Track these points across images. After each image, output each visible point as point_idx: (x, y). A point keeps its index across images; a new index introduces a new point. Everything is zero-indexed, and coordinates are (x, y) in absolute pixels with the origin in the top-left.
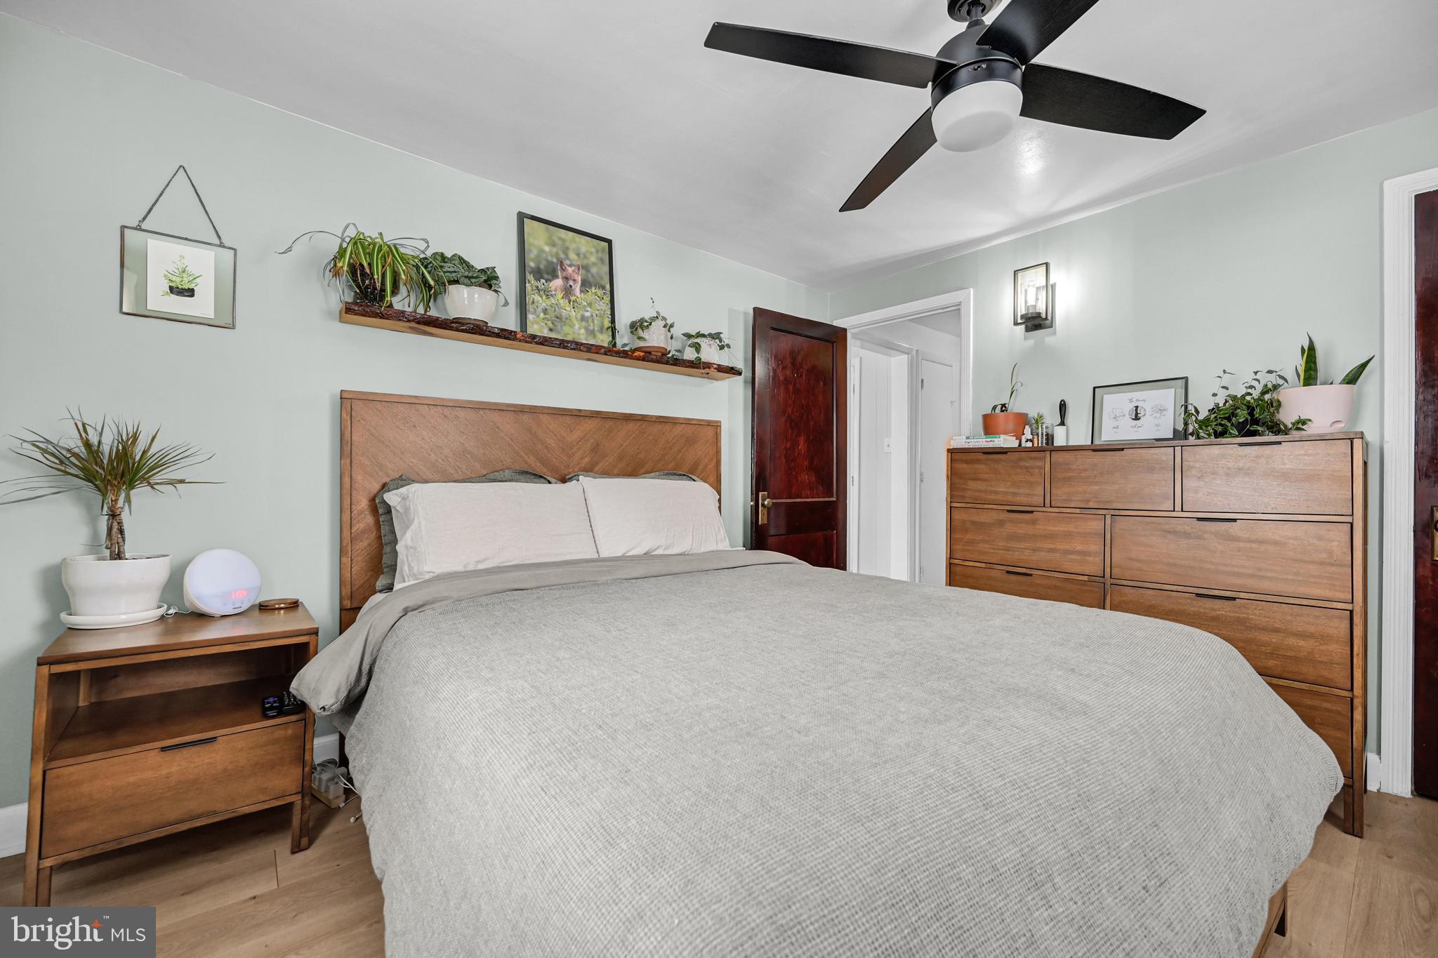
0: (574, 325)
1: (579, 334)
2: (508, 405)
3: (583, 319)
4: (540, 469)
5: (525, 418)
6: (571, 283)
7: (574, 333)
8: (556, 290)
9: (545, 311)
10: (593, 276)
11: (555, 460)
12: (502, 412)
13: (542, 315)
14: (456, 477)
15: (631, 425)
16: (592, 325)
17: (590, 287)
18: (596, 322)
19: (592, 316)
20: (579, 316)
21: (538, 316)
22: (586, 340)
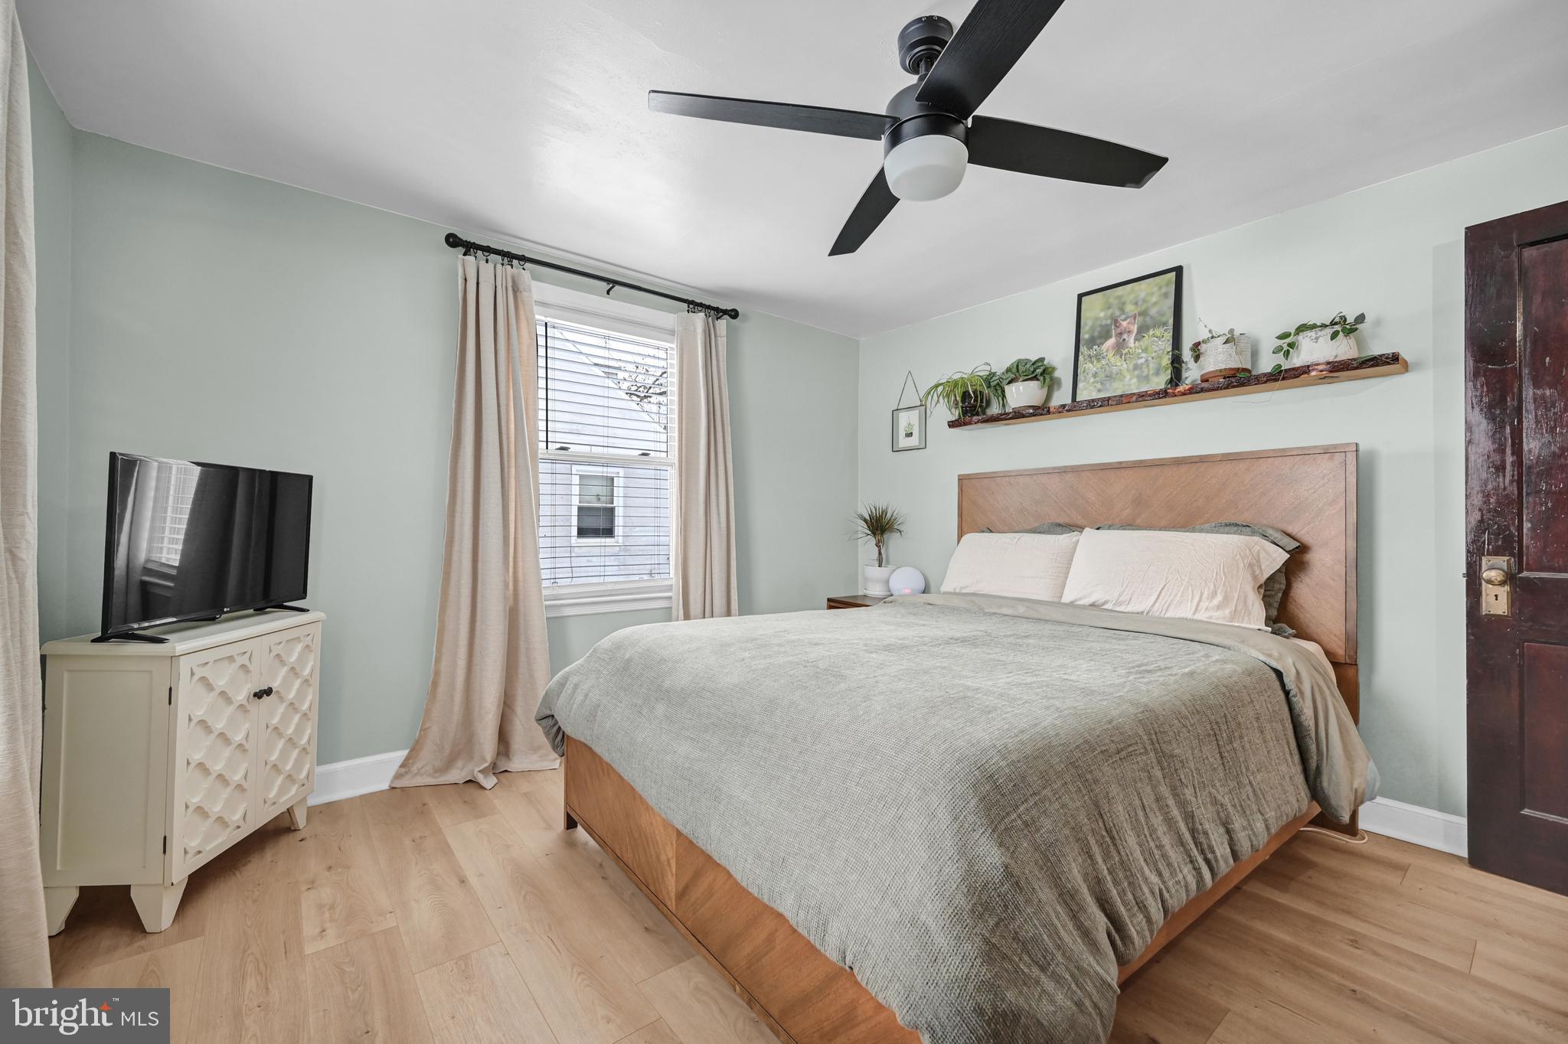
0: (1125, 377)
1: (1130, 385)
2: (1054, 468)
3: (1136, 367)
4: (1080, 521)
5: (1068, 477)
6: (1125, 336)
7: (1124, 385)
8: (1107, 351)
9: (1095, 375)
10: (1151, 317)
11: (1094, 513)
12: (1050, 475)
13: (1092, 380)
14: (1017, 529)
15: (1184, 469)
16: (1146, 370)
17: (1148, 330)
18: (1151, 365)
19: (1147, 360)
20: (1131, 367)
21: (1088, 382)
22: (1137, 389)
